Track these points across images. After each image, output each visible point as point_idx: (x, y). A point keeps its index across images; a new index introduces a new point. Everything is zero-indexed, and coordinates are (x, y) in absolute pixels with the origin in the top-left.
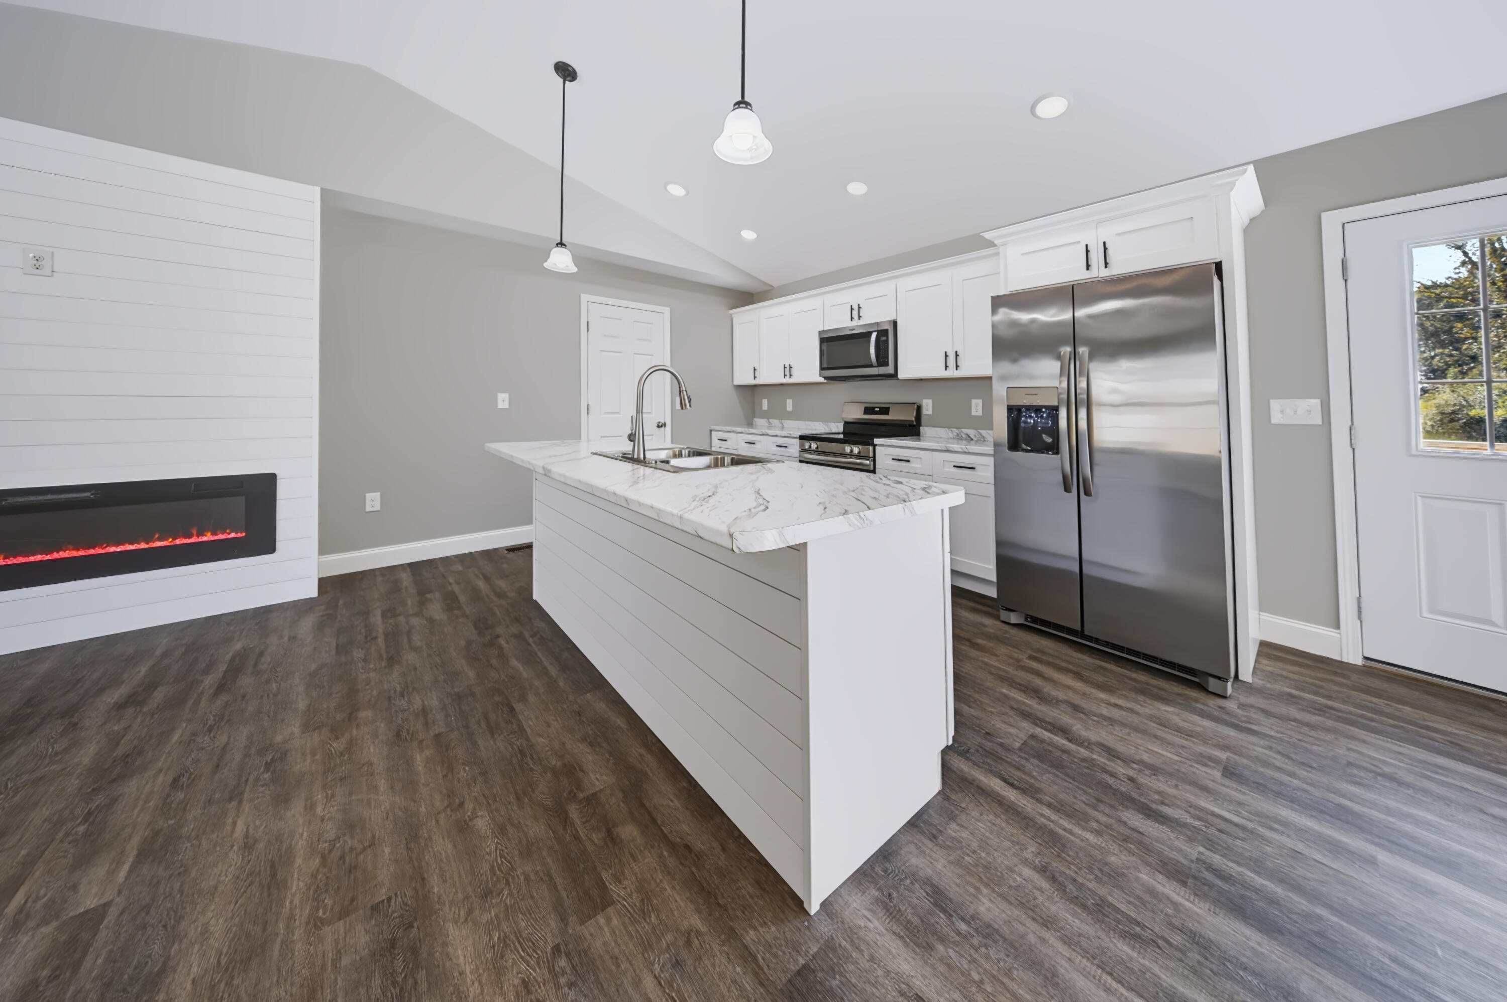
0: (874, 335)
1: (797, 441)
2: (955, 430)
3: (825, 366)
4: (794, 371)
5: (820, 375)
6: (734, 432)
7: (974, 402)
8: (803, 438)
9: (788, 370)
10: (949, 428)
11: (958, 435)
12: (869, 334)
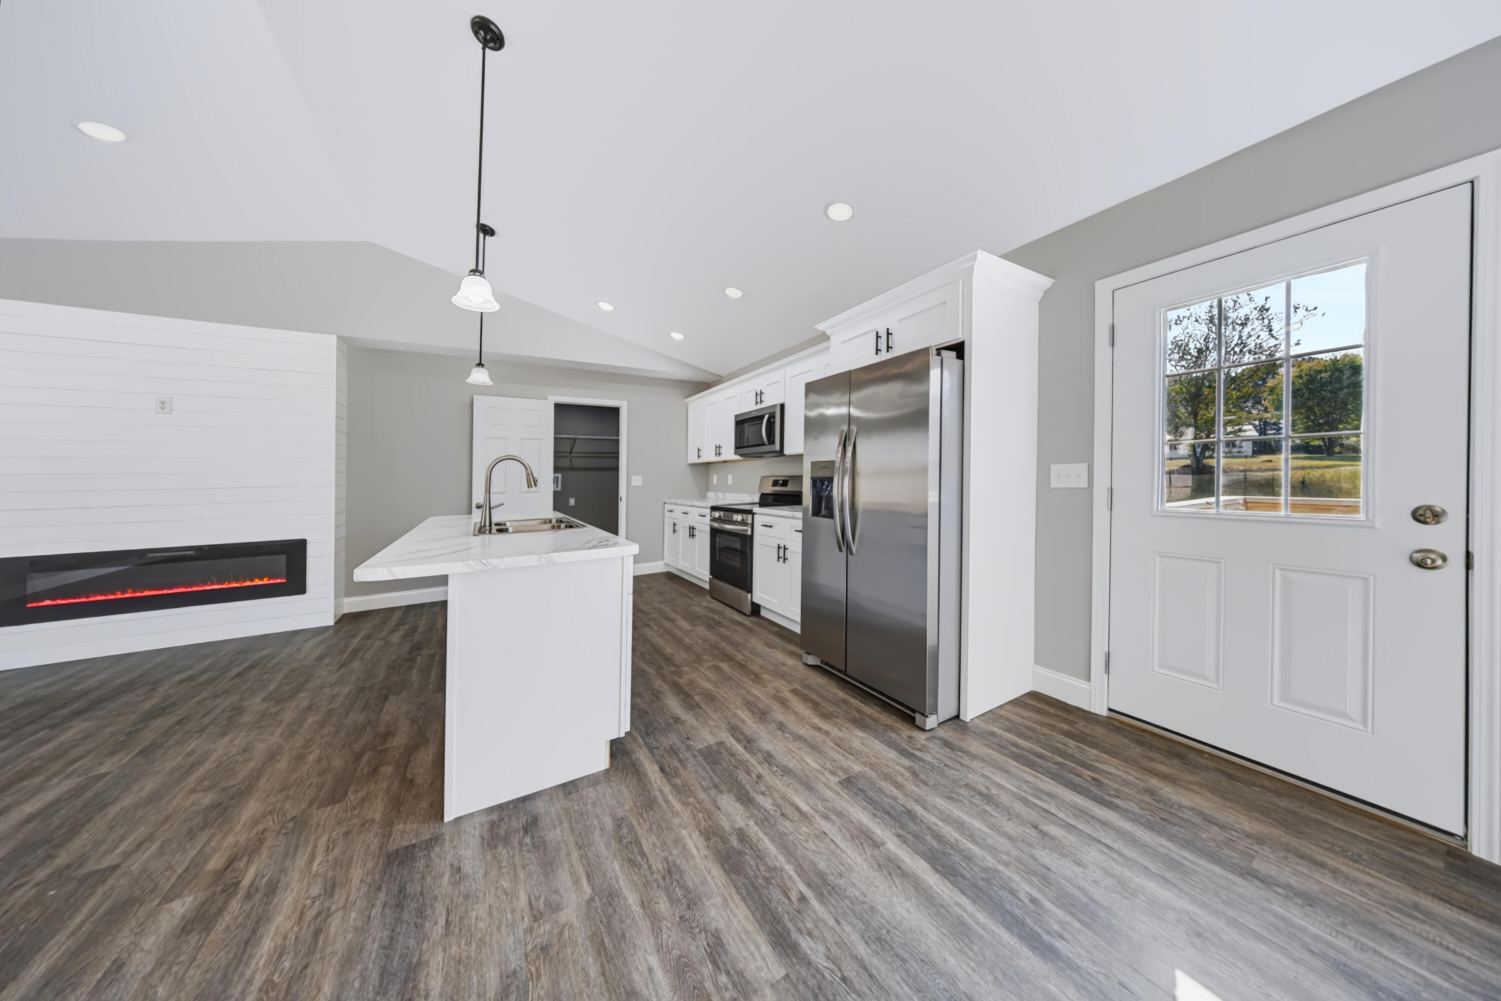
0: (767, 416)
1: (709, 510)
3: (738, 446)
4: (723, 451)
5: (735, 453)
6: (676, 504)
8: (714, 509)
9: (718, 449)
12: (762, 417)
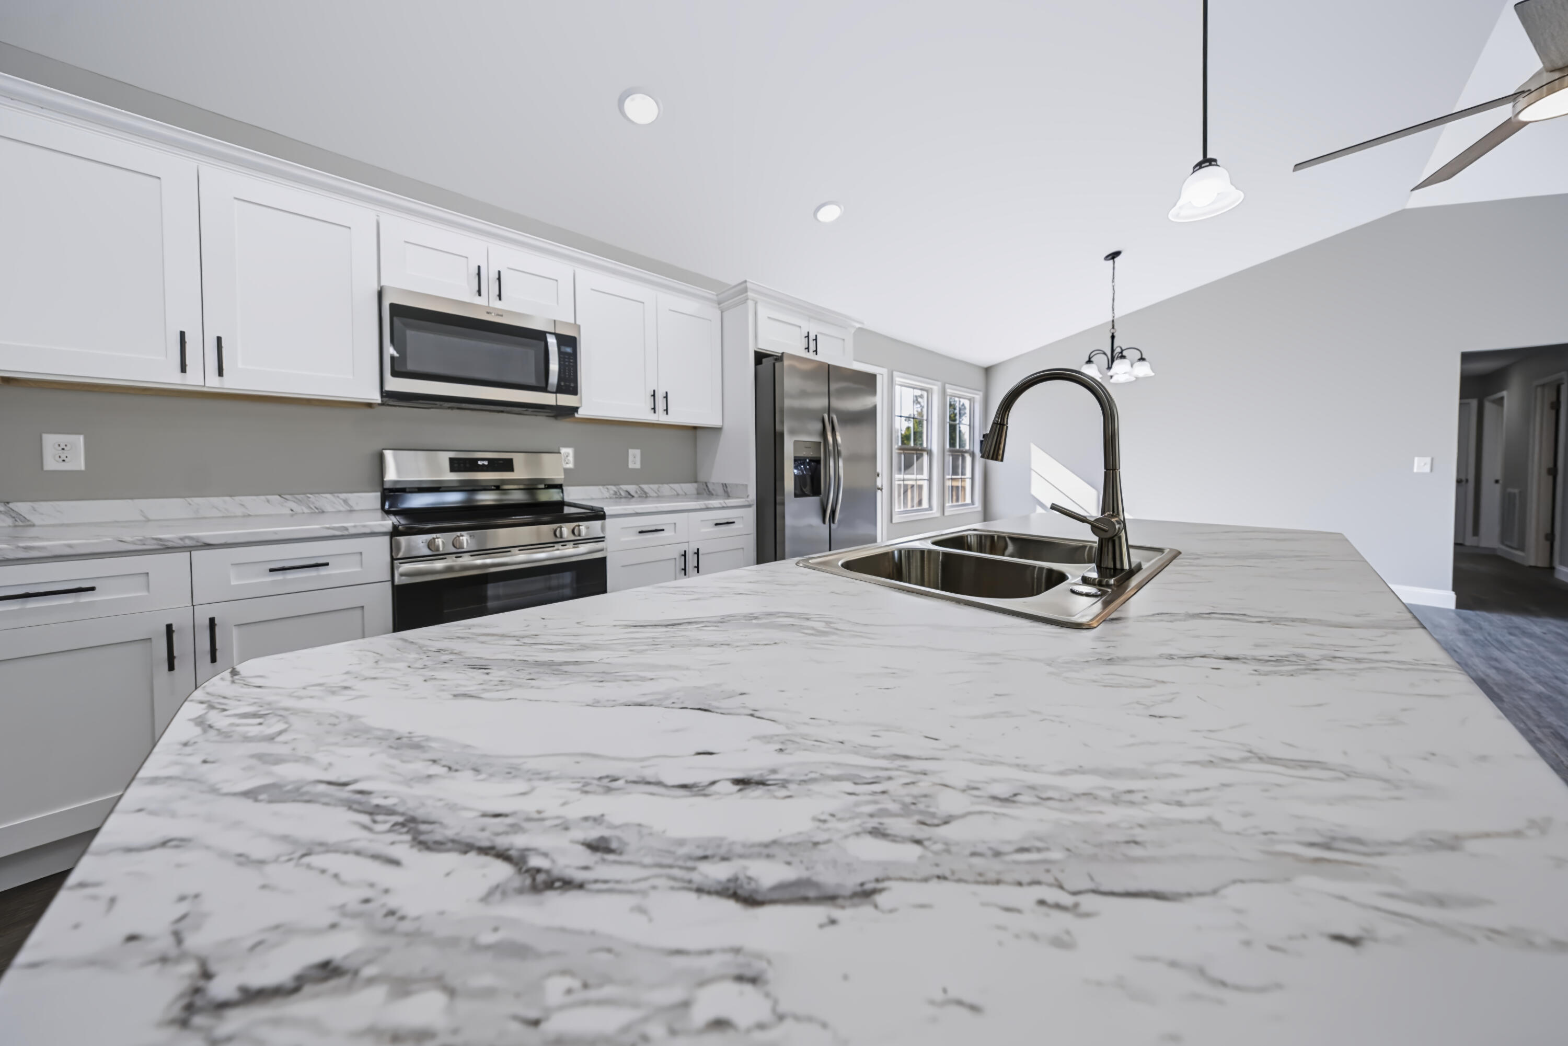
2: (613, 488)
7: (631, 452)
10: (603, 485)
11: (615, 493)
